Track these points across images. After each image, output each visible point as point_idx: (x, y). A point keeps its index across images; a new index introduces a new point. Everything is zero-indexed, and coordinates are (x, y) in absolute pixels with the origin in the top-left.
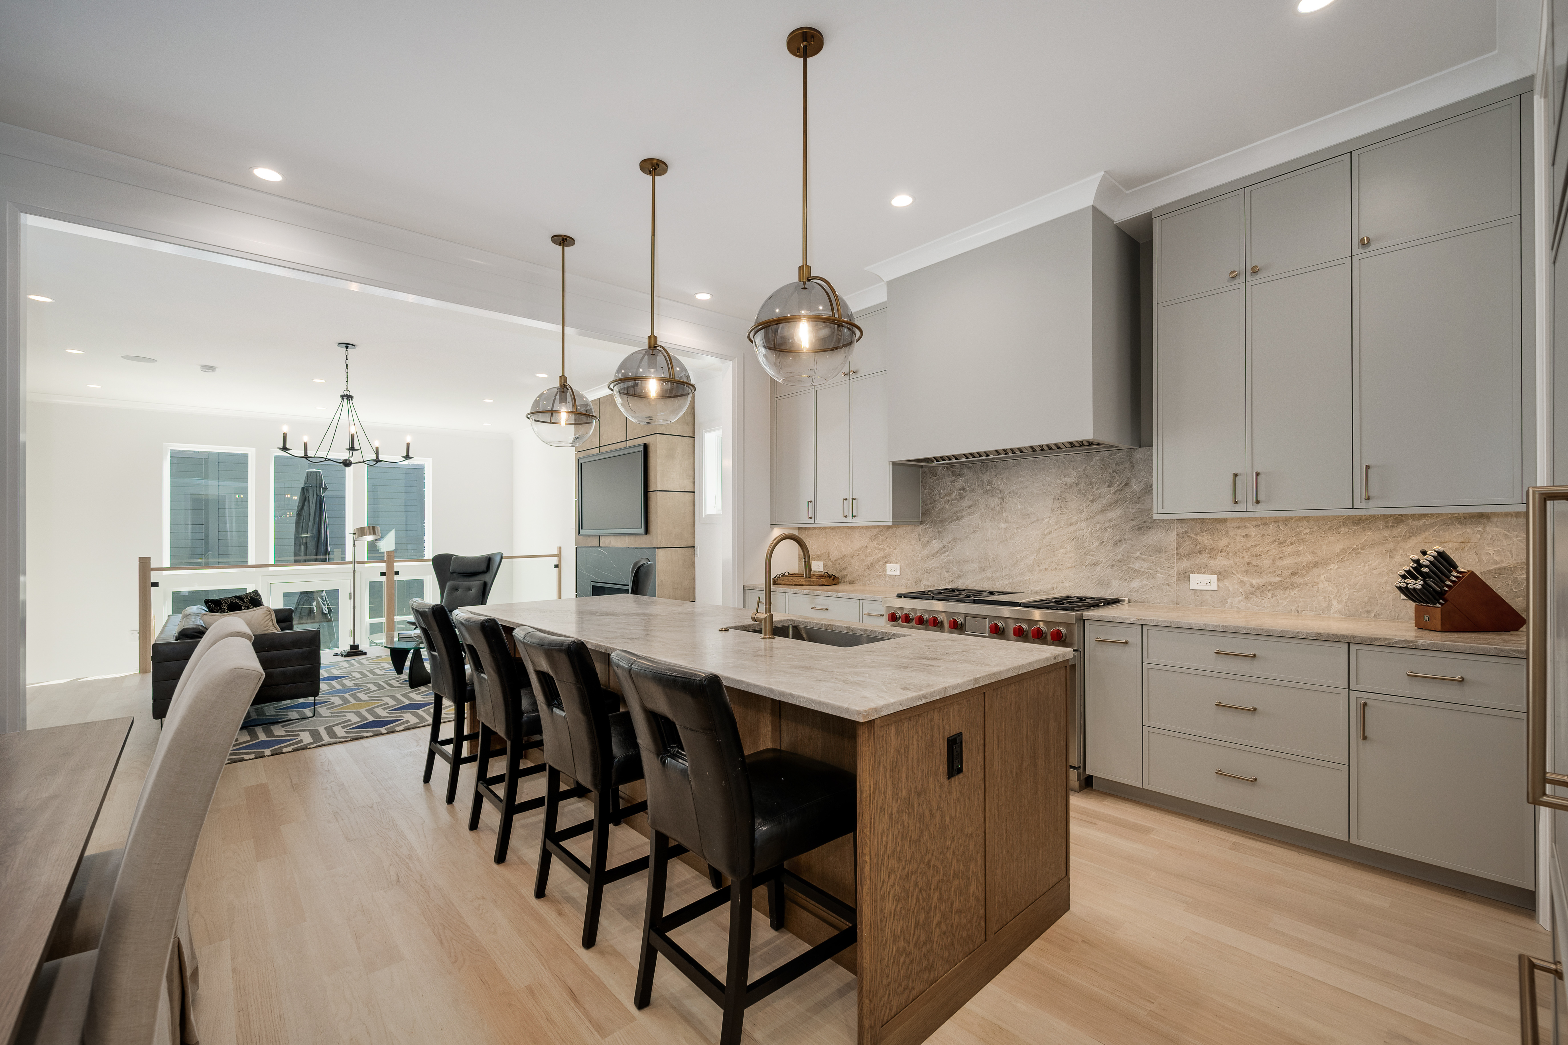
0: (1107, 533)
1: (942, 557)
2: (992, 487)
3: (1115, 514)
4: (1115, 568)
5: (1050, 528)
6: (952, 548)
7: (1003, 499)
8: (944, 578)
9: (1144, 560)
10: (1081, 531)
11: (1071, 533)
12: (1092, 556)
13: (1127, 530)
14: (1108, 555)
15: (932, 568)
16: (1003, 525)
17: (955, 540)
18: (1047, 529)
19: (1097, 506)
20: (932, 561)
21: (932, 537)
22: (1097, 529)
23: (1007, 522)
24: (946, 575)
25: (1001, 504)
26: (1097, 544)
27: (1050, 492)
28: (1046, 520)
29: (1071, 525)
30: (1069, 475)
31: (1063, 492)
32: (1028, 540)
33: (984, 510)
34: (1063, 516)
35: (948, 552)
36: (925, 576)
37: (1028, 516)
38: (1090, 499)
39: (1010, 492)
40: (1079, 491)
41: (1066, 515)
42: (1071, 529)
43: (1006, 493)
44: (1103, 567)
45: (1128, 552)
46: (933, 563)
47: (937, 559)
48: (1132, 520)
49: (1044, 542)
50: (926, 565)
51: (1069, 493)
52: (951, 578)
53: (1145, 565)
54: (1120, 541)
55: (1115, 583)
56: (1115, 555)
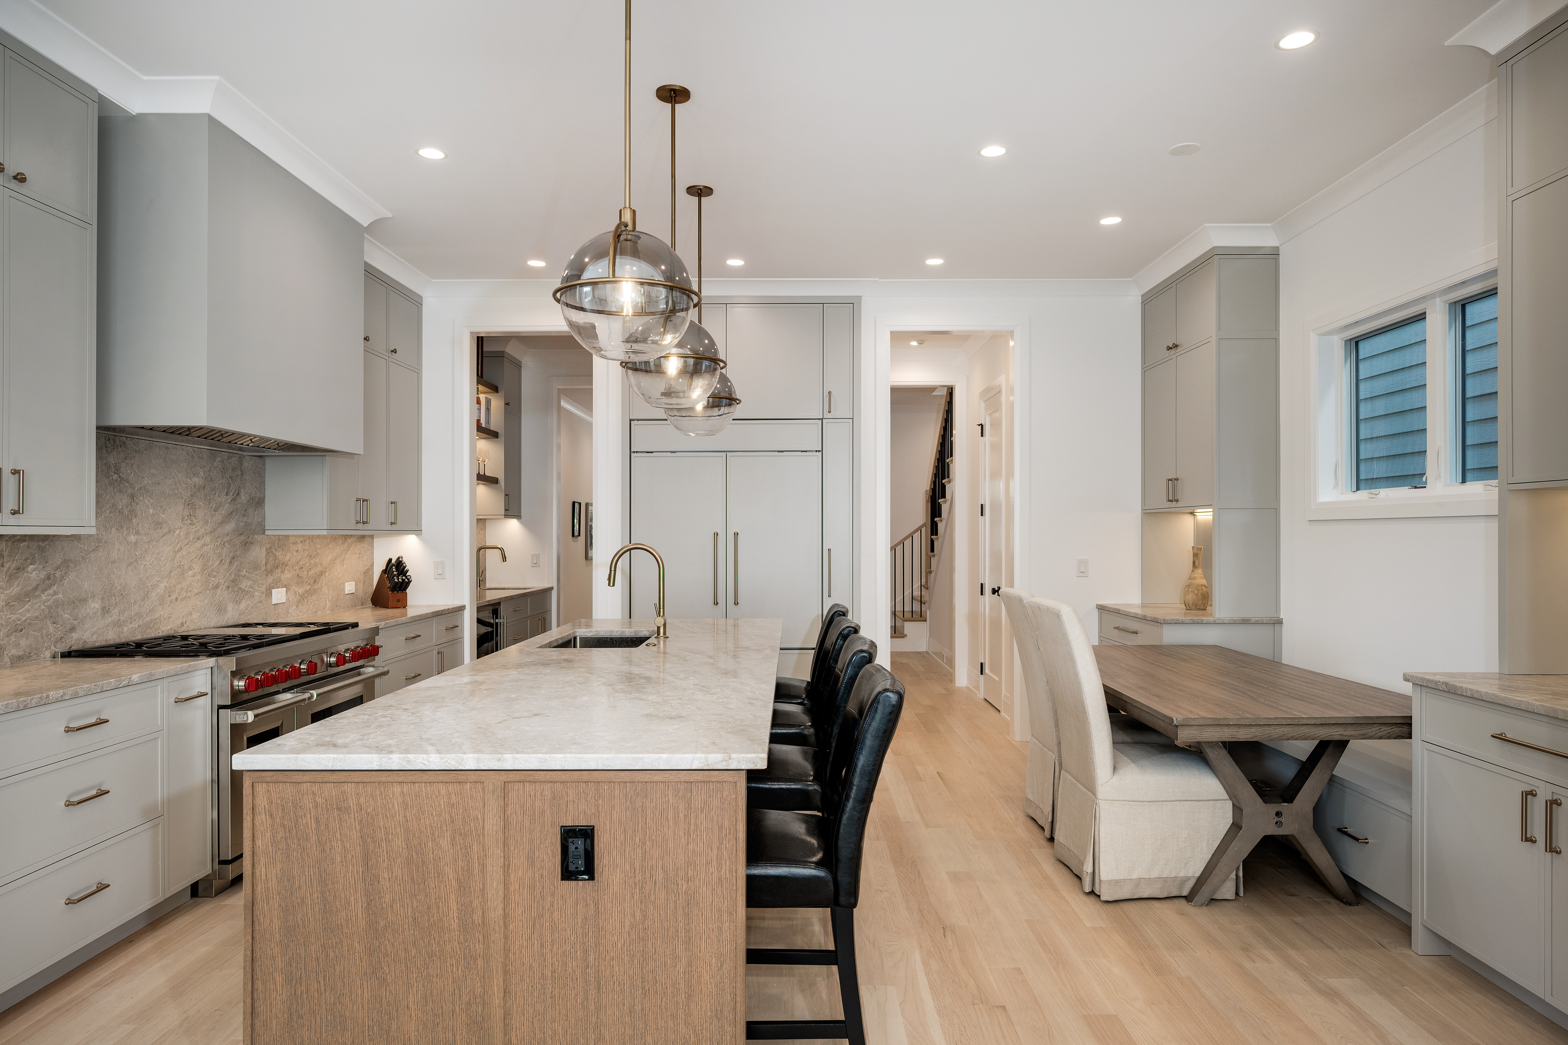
0: (225, 550)
1: (44, 597)
2: (120, 477)
3: (230, 527)
4: (230, 590)
5: (180, 543)
6: (62, 578)
7: (132, 496)
8: (47, 636)
9: (248, 579)
10: (206, 547)
11: (198, 550)
12: (214, 577)
13: (238, 546)
14: (226, 575)
15: (25, 621)
16: (132, 538)
17: (66, 563)
18: (178, 544)
19: (218, 517)
20: (27, 606)
21: (26, 560)
22: (218, 544)
23: (137, 533)
24: (51, 629)
25: (131, 505)
26: (218, 562)
27: (181, 493)
28: (177, 532)
29: (199, 539)
30: (195, 474)
31: (192, 495)
32: (160, 560)
33: (110, 512)
34: (192, 527)
35: (55, 587)
36: (13, 639)
37: (160, 526)
38: (214, 508)
39: (141, 488)
40: (205, 496)
41: (195, 526)
42: (198, 544)
43: (136, 489)
44: (222, 589)
45: (239, 571)
46: (28, 610)
47: (35, 601)
48: (241, 534)
49: (175, 562)
50: (14, 617)
51: (197, 497)
52: (59, 634)
53: (249, 583)
54: (233, 558)
55: (230, 607)
56: (230, 575)
